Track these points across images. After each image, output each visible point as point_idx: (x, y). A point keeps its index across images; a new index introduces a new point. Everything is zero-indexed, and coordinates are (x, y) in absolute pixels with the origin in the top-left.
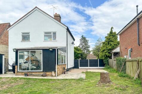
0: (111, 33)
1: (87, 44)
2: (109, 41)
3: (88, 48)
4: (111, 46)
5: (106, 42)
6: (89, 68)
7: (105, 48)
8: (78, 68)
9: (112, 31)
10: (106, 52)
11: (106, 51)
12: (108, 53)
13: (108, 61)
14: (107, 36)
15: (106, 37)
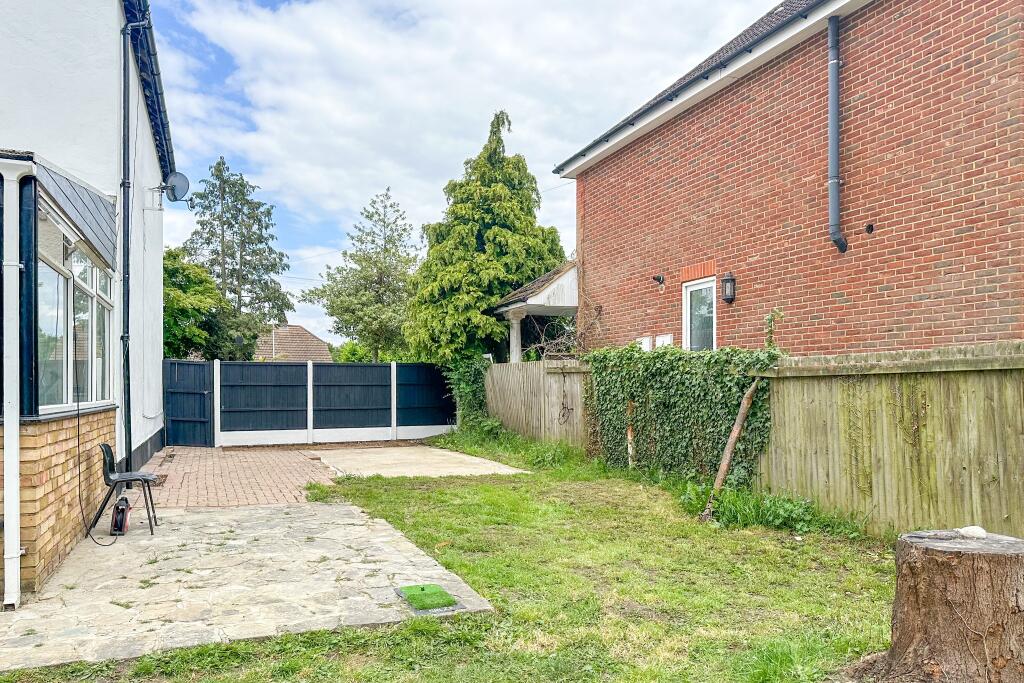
0: (493, 156)
1: (261, 239)
2: (488, 218)
3: (272, 267)
4: (507, 259)
5: (461, 228)
6: (310, 434)
7: (456, 273)
8: (208, 442)
9: (500, 141)
10: (468, 308)
11: (467, 298)
12: (488, 312)
13: (478, 375)
14: (460, 178)
15: (452, 188)
